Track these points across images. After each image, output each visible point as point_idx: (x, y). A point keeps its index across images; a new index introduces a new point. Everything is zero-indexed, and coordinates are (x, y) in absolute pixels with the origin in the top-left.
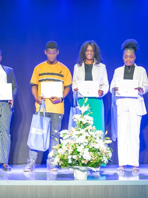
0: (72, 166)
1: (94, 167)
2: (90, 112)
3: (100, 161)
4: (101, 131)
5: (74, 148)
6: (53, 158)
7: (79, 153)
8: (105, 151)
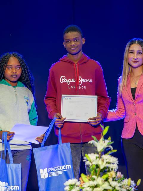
2: (112, 149)
4: (130, 179)
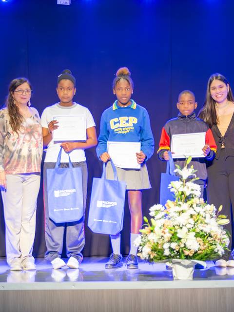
0: (170, 260)
1: (204, 261)
2: (196, 177)
3: (212, 250)
4: (212, 205)
5: (173, 232)
6: (140, 248)
7: (180, 239)
8: (219, 237)
